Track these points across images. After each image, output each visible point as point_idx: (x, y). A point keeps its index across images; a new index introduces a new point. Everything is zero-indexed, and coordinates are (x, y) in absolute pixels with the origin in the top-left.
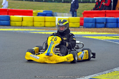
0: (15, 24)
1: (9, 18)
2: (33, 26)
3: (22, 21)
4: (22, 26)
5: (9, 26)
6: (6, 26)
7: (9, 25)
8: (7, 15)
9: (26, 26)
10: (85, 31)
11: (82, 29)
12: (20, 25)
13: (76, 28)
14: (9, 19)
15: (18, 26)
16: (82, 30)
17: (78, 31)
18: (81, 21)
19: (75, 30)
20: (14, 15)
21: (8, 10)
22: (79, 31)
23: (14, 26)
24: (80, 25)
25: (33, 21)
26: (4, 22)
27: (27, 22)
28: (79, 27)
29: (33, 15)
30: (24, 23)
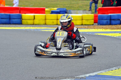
0: (27, 22)
1: (21, 16)
2: (45, 24)
3: (34, 19)
4: (33, 24)
5: (21, 25)
6: (18, 25)
7: (20, 23)
8: (19, 14)
9: (38, 25)
10: (99, 29)
11: (95, 26)
12: (32, 23)
13: (90, 26)
14: (20, 18)
15: (30, 25)
16: (95, 28)
17: (91, 29)
18: (95, 18)
19: (88, 27)
20: (25, 13)
21: (20, 8)
22: (93, 29)
23: (26, 25)
24: (94, 23)
25: (45, 19)
26: (16, 21)
27: (39, 21)
28: (93, 25)
29: (46, 13)
30: (36, 22)
